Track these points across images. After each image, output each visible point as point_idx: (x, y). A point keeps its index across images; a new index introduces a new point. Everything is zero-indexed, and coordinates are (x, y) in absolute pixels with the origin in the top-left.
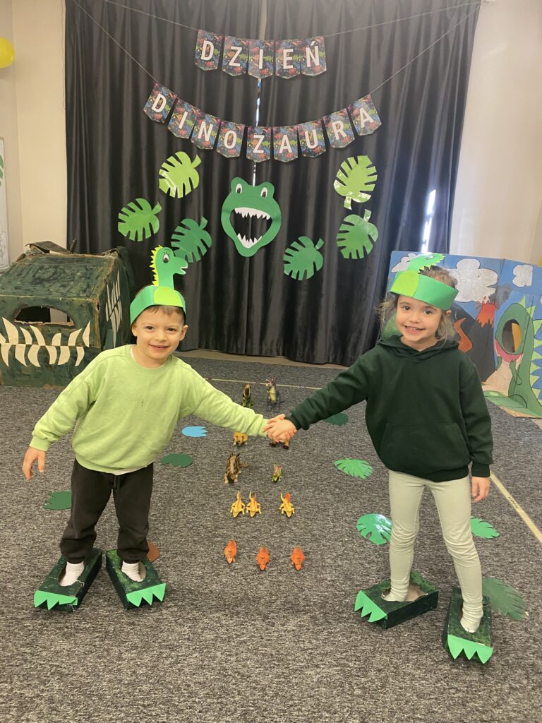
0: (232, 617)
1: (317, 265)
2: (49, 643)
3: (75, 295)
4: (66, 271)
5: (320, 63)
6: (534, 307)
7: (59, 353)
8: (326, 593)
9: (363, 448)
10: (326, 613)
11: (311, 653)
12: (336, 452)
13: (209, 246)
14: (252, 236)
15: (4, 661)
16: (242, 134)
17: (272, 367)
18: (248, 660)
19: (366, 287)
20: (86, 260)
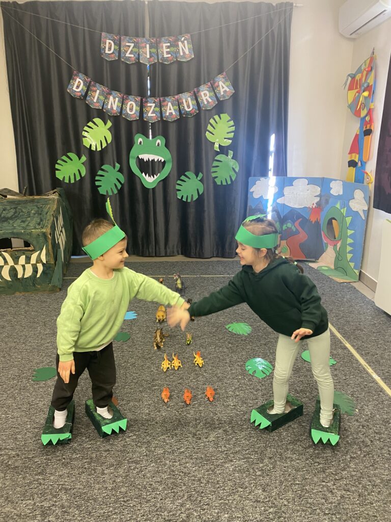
0: (172, 437)
1: (199, 191)
2: (54, 470)
3: (33, 228)
4: (23, 210)
5: (189, 52)
6: (345, 209)
7: (24, 269)
8: (231, 414)
9: (244, 314)
10: (233, 427)
11: (226, 453)
12: (226, 319)
13: (123, 181)
14: (153, 174)
16: (139, 104)
17: (175, 263)
18: (187, 463)
19: (234, 203)
20: (36, 201)
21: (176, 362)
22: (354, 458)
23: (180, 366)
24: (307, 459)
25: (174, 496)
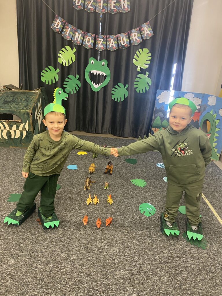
0: (85, 249)
1: (125, 95)
2: (6, 261)
3: (21, 109)
4: (18, 98)
5: (127, 7)
6: (216, 114)
7: (15, 133)
8: (125, 238)
9: (143, 174)
10: (124, 247)
11: (117, 265)
12: (131, 176)
13: (80, 87)
14: (98, 83)
16: (94, 38)
17: (107, 139)
18: (91, 268)
19: (146, 105)
20: (27, 93)
21: (96, 200)
22: (202, 280)
23: (98, 203)
24: (170, 276)
25: (78, 290)
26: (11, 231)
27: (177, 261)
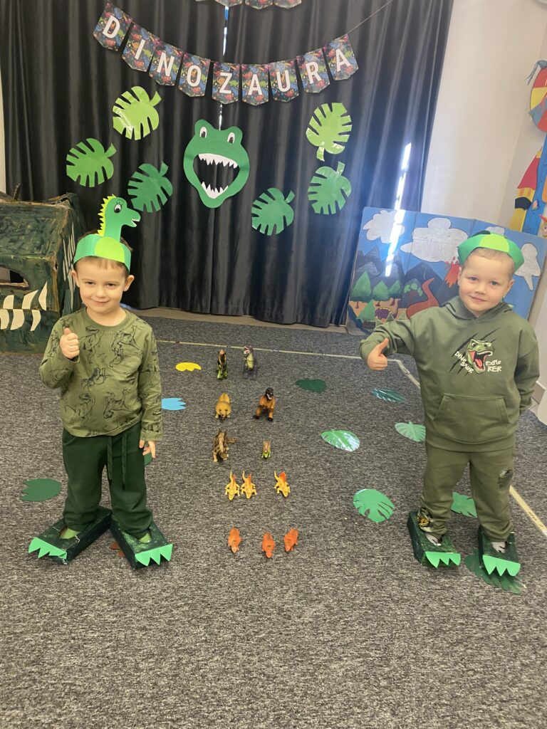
0: (246, 612)
1: (287, 220)
2: (56, 659)
3: (28, 252)
4: (14, 222)
7: (11, 317)
8: (336, 579)
10: (339, 601)
11: (332, 646)
12: (320, 423)
14: (218, 186)
15: (9, 685)
16: (208, 71)
17: (241, 327)
18: (271, 658)
19: (338, 244)
20: (34, 210)
21: (248, 486)
23: (254, 493)
24: (456, 664)
25: (253, 716)
26: (49, 579)
27: (464, 627)
